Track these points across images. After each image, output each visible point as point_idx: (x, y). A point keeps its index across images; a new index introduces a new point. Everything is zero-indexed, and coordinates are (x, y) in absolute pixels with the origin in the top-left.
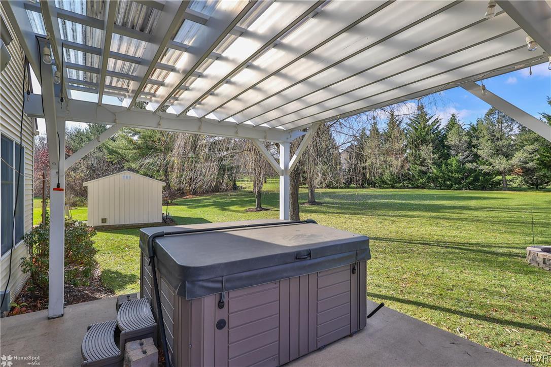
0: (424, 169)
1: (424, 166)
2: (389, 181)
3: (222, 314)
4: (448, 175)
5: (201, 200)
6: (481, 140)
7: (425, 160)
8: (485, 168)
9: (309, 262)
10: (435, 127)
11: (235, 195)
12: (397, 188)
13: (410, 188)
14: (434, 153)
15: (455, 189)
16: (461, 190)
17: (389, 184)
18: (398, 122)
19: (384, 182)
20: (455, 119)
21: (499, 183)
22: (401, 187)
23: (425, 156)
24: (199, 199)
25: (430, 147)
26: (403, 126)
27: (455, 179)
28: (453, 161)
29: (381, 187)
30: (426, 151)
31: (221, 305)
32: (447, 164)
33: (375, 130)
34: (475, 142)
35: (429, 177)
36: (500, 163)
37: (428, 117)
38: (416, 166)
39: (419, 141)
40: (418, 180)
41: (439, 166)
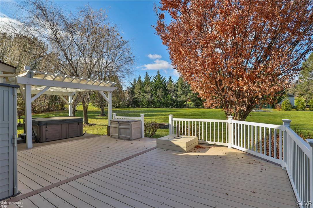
0: (159, 99)
1: (159, 98)
2: (145, 104)
3: (46, 129)
4: (168, 102)
5: (39, 116)
6: (178, 88)
7: (158, 96)
8: (179, 99)
9: (66, 122)
10: (164, 81)
11: (62, 113)
12: (149, 108)
13: (154, 108)
14: (162, 93)
15: (170, 108)
16: (173, 108)
17: (145, 106)
18: (149, 78)
19: (143, 105)
20: (171, 79)
21: (185, 105)
22: (150, 107)
23: (159, 94)
24: (38, 115)
25: (161, 90)
26: (151, 80)
27: (170, 104)
28: (169, 96)
29: (142, 107)
30: (159, 92)
31: (46, 127)
32: (167, 97)
33: (140, 81)
34: (176, 89)
35: (161, 103)
36: (183, 98)
37: (161, 76)
38: (156, 98)
39: (156, 88)
40: (157, 104)
41: (164, 98)
